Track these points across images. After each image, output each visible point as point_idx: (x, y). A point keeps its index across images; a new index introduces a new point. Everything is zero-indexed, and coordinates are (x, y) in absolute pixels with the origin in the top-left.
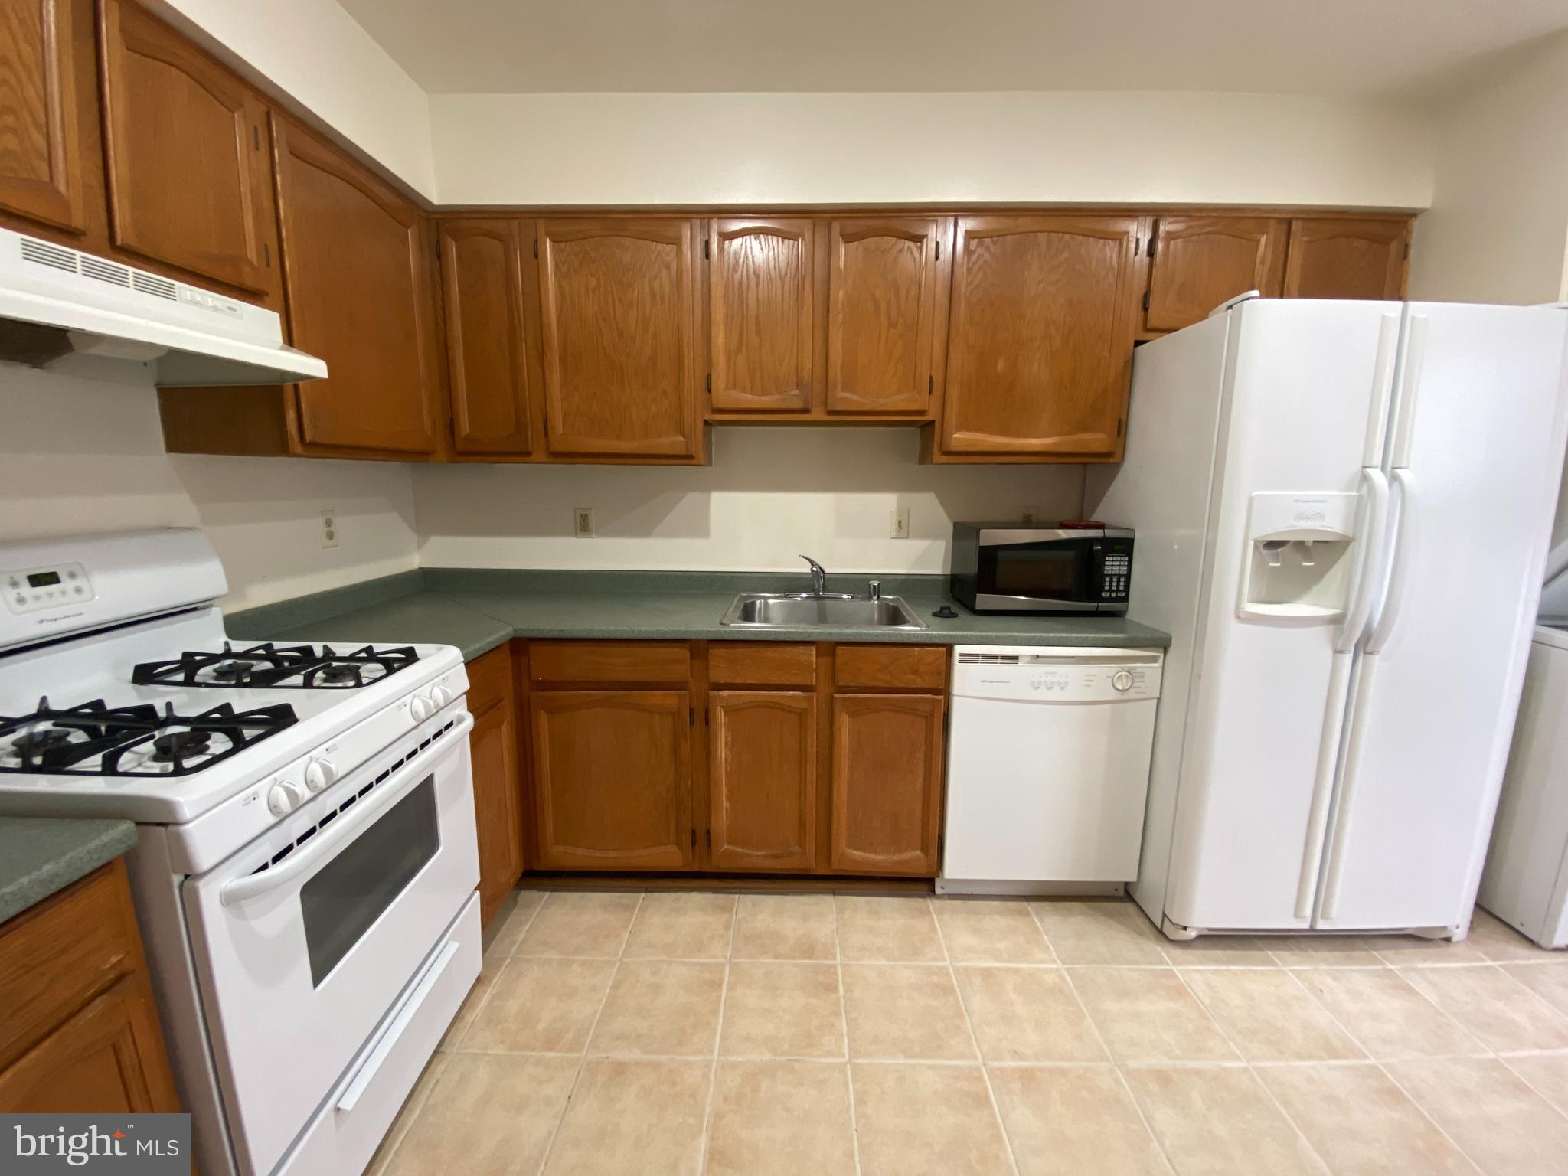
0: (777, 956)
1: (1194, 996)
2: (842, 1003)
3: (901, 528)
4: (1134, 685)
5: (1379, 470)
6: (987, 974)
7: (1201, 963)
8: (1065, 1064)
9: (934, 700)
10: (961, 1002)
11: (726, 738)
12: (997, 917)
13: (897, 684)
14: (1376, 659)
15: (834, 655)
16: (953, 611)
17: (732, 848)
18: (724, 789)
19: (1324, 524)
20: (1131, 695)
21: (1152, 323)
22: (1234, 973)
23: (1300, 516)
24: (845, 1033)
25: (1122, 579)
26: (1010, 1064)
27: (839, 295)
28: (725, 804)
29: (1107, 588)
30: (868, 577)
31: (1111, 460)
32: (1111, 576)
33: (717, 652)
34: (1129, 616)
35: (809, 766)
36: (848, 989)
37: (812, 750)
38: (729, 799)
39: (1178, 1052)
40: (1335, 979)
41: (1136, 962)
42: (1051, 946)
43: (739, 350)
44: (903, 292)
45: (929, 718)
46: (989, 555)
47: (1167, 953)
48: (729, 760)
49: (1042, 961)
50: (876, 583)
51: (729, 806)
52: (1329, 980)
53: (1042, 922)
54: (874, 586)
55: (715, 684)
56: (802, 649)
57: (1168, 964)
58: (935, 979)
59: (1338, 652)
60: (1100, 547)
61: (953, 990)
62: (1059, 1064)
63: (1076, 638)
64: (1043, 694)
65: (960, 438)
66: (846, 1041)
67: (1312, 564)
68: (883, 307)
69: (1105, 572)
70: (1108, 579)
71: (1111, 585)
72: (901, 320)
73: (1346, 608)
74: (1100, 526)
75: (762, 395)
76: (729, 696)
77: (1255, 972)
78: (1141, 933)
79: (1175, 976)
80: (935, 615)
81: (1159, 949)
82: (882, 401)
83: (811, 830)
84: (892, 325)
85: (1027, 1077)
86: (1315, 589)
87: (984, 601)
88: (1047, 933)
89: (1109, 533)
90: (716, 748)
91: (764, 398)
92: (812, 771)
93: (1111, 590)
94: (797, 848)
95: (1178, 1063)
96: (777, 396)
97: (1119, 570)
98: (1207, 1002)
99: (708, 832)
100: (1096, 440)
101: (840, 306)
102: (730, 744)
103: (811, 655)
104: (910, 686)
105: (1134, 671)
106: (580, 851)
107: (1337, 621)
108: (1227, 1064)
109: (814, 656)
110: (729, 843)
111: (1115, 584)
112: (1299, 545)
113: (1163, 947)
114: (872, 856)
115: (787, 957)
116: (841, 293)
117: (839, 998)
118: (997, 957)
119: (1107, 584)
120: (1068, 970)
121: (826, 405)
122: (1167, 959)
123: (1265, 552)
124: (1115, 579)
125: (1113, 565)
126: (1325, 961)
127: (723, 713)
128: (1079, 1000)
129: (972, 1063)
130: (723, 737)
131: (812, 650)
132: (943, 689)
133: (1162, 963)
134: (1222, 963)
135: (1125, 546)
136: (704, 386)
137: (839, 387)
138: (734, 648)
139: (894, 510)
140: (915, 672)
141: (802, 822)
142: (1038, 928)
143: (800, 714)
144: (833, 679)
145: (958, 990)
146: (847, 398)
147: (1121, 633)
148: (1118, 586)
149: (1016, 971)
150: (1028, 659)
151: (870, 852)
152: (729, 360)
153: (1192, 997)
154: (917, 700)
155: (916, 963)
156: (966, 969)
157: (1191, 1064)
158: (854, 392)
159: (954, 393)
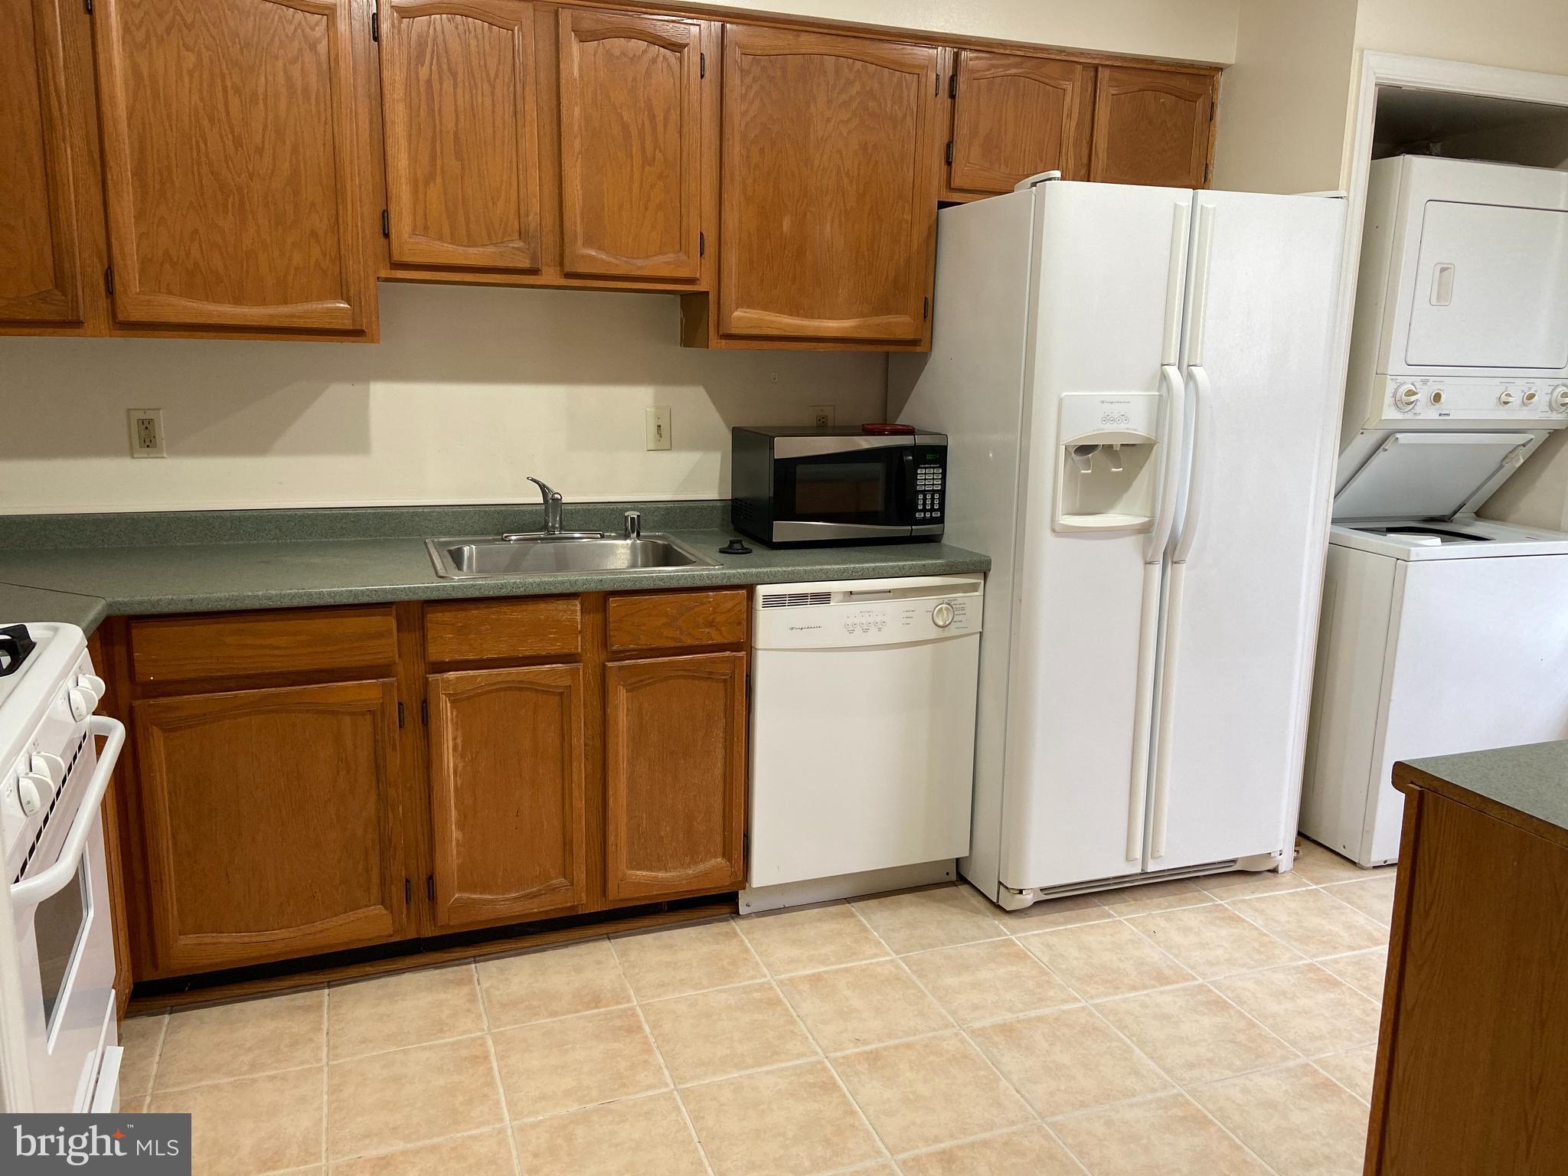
0: (554, 1014)
1: (1033, 957)
2: (652, 1040)
3: (661, 436)
4: (955, 620)
5: (1175, 368)
6: (815, 980)
7: (1039, 928)
8: (911, 1039)
9: (735, 657)
10: (791, 1010)
11: (454, 739)
12: (819, 924)
13: (689, 641)
14: (1183, 567)
15: (605, 610)
16: (745, 546)
17: (466, 895)
18: (454, 812)
19: (1128, 426)
20: (953, 631)
21: (957, 182)
22: (1071, 930)
23: (1107, 419)
24: (663, 1066)
25: (937, 496)
26: (852, 1050)
27: (574, 113)
28: (455, 834)
29: (920, 507)
30: (620, 506)
31: (918, 349)
32: (924, 492)
33: (436, 617)
34: (945, 540)
35: (575, 764)
36: (654, 1026)
37: (579, 741)
38: (461, 826)
39: (1020, 1006)
40: (1168, 919)
41: (974, 938)
42: (882, 940)
43: (430, 178)
44: (660, 118)
45: (728, 683)
46: (786, 469)
47: (1004, 925)
48: (460, 769)
49: (875, 956)
50: (634, 514)
51: (460, 836)
52: (1162, 923)
53: (869, 920)
54: (633, 518)
55: (434, 664)
56: (561, 605)
57: (1006, 935)
58: (757, 995)
59: (1149, 563)
60: (911, 458)
61: (779, 1002)
62: (905, 1040)
63: (893, 567)
64: (859, 639)
65: (743, 318)
66: (666, 1072)
67: (1121, 469)
68: (634, 132)
69: (918, 488)
70: (921, 497)
71: (924, 504)
72: (659, 155)
73: (1153, 516)
74: (909, 431)
75: (469, 246)
76: (457, 678)
77: (1092, 927)
78: (977, 912)
79: (1015, 945)
80: (722, 551)
81: (996, 922)
82: (639, 262)
83: (580, 851)
84: (648, 161)
85: (874, 1059)
86: (1125, 497)
87: (784, 530)
88: (876, 929)
89: (921, 440)
90: (441, 757)
91: (471, 250)
92: (580, 771)
93: (924, 510)
94: (560, 881)
95: (1021, 1015)
96: (491, 249)
97: (933, 485)
98: (1045, 959)
99: (431, 878)
100: (900, 324)
101: (576, 128)
102: (460, 748)
103: (576, 611)
104: (705, 642)
105: (956, 602)
106: (225, 938)
107: (1145, 530)
108: (1065, 1007)
109: (579, 613)
110: (461, 890)
111: (928, 502)
112: (1108, 448)
113: (1001, 920)
114: (661, 875)
115: (568, 1012)
116: (577, 110)
117: (646, 1037)
118: (824, 961)
119: (921, 502)
120: (904, 960)
121: (562, 264)
122: (1005, 930)
123: (1077, 458)
124: (929, 496)
125: (926, 478)
126: (1159, 906)
127: (449, 705)
128: (919, 983)
129: (814, 1059)
130: (450, 738)
131: (576, 605)
132: (744, 645)
133: (1000, 935)
134: (1061, 924)
135: (937, 455)
136: (378, 229)
137: (580, 242)
138: (465, 610)
139: (651, 410)
140: (711, 624)
141: (567, 845)
142: (865, 926)
143: (561, 694)
144: (605, 643)
145: (785, 1000)
146: (589, 256)
147: (939, 559)
148: (932, 504)
149: (847, 970)
150: (841, 597)
151: (660, 870)
152: (415, 191)
153: (1032, 958)
154: (713, 661)
155: (731, 985)
156: (791, 980)
157: (1033, 1014)
158: (600, 248)
159: (732, 259)
